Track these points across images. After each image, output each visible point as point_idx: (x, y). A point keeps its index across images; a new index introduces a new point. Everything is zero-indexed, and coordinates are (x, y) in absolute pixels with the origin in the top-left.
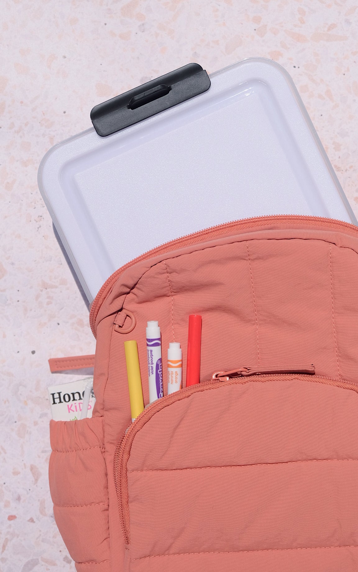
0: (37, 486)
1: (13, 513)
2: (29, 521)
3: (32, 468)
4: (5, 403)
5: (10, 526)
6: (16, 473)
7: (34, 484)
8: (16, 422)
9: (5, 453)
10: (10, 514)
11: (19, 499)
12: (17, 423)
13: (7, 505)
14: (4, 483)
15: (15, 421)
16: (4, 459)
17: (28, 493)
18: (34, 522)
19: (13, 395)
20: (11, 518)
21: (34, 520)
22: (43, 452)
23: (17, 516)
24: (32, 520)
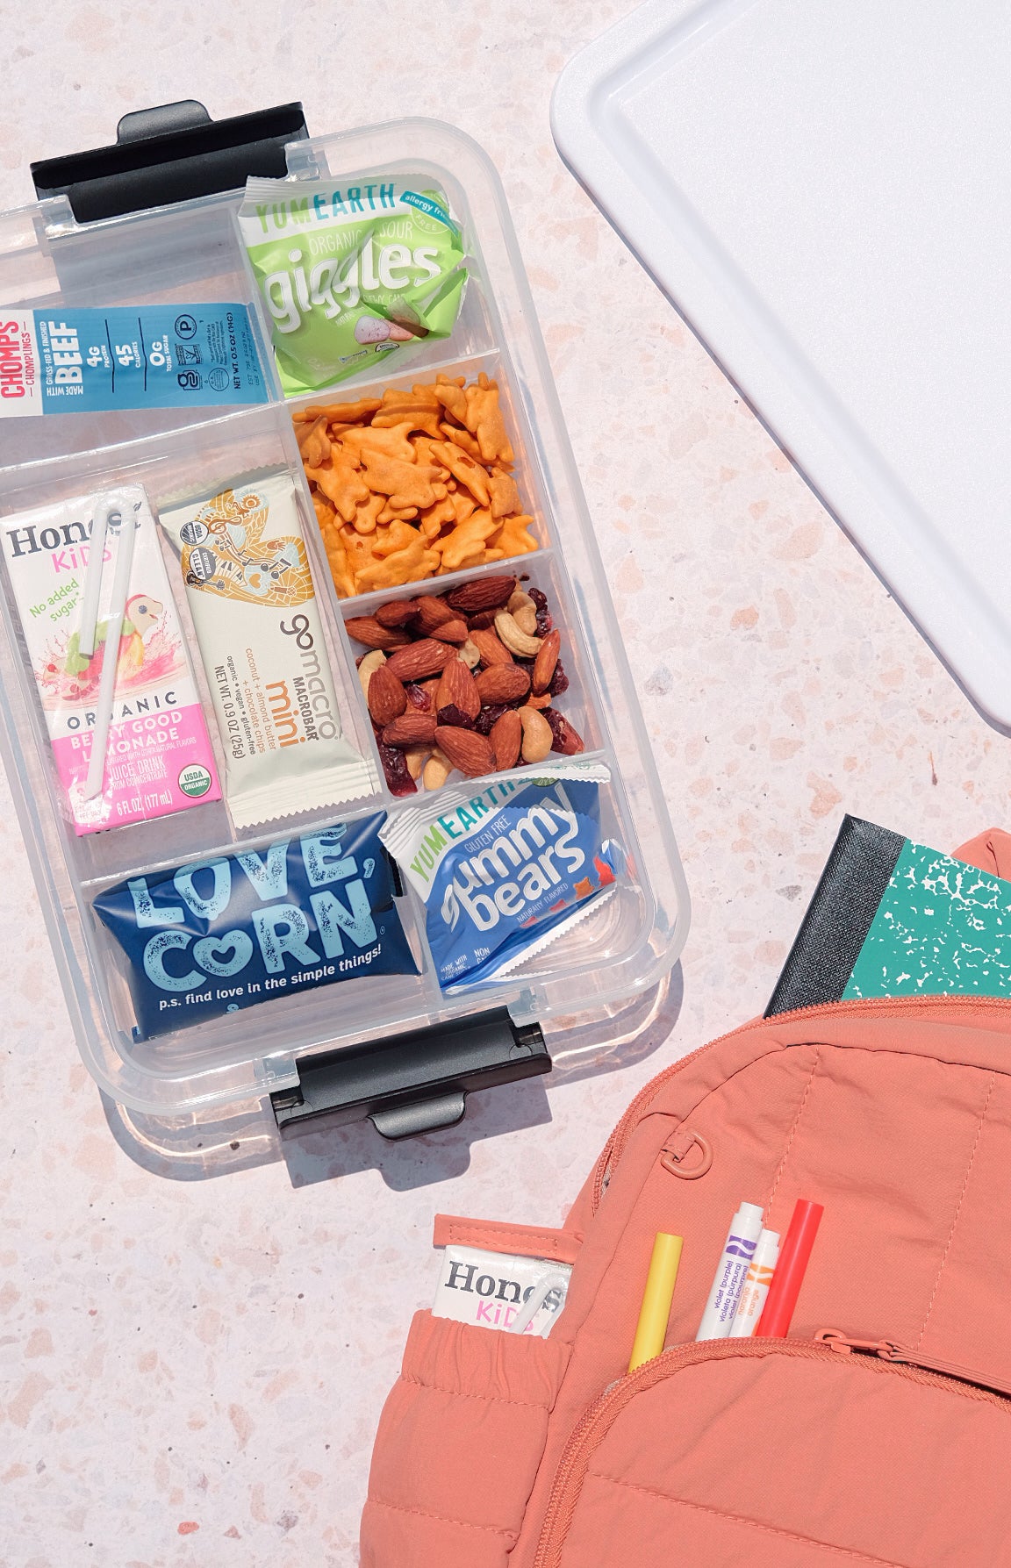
0: (244, 1453)
1: (191, 1518)
2: (226, 1535)
3: (234, 1412)
4: (170, 1263)
5: (183, 1548)
6: (197, 1425)
7: (240, 1450)
8: (194, 1307)
9: (172, 1378)
10: (184, 1521)
11: (204, 1483)
12: (198, 1308)
13: (177, 1497)
14: (170, 1449)
15: (193, 1305)
16: (169, 1392)
17: (223, 1472)
18: (240, 1538)
19: (188, 1246)
20: (187, 1528)
21: (240, 1533)
22: (258, 1375)
23: (199, 1523)
24: (234, 1533)
